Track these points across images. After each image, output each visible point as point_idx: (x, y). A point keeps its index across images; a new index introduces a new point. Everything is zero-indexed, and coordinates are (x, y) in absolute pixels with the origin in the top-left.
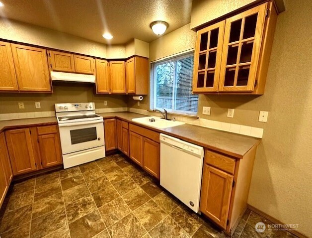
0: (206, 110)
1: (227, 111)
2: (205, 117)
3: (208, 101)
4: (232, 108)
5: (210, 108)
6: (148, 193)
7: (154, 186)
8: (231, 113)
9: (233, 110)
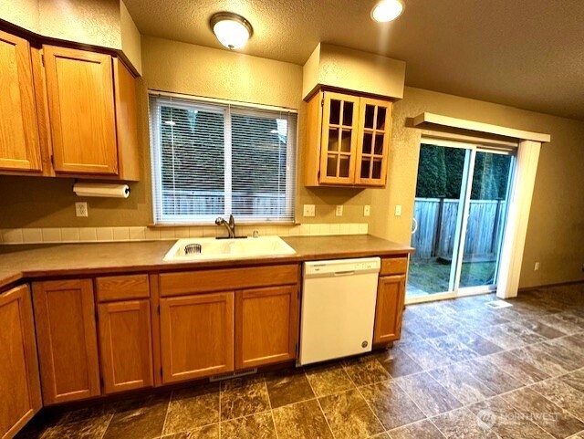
0: (309, 209)
1: (335, 208)
2: (309, 220)
3: (310, 195)
4: (340, 204)
5: (314, 206)
6: (298, 399)
7: (285, 381)
8: (340, 210)
9: (342, 207)
